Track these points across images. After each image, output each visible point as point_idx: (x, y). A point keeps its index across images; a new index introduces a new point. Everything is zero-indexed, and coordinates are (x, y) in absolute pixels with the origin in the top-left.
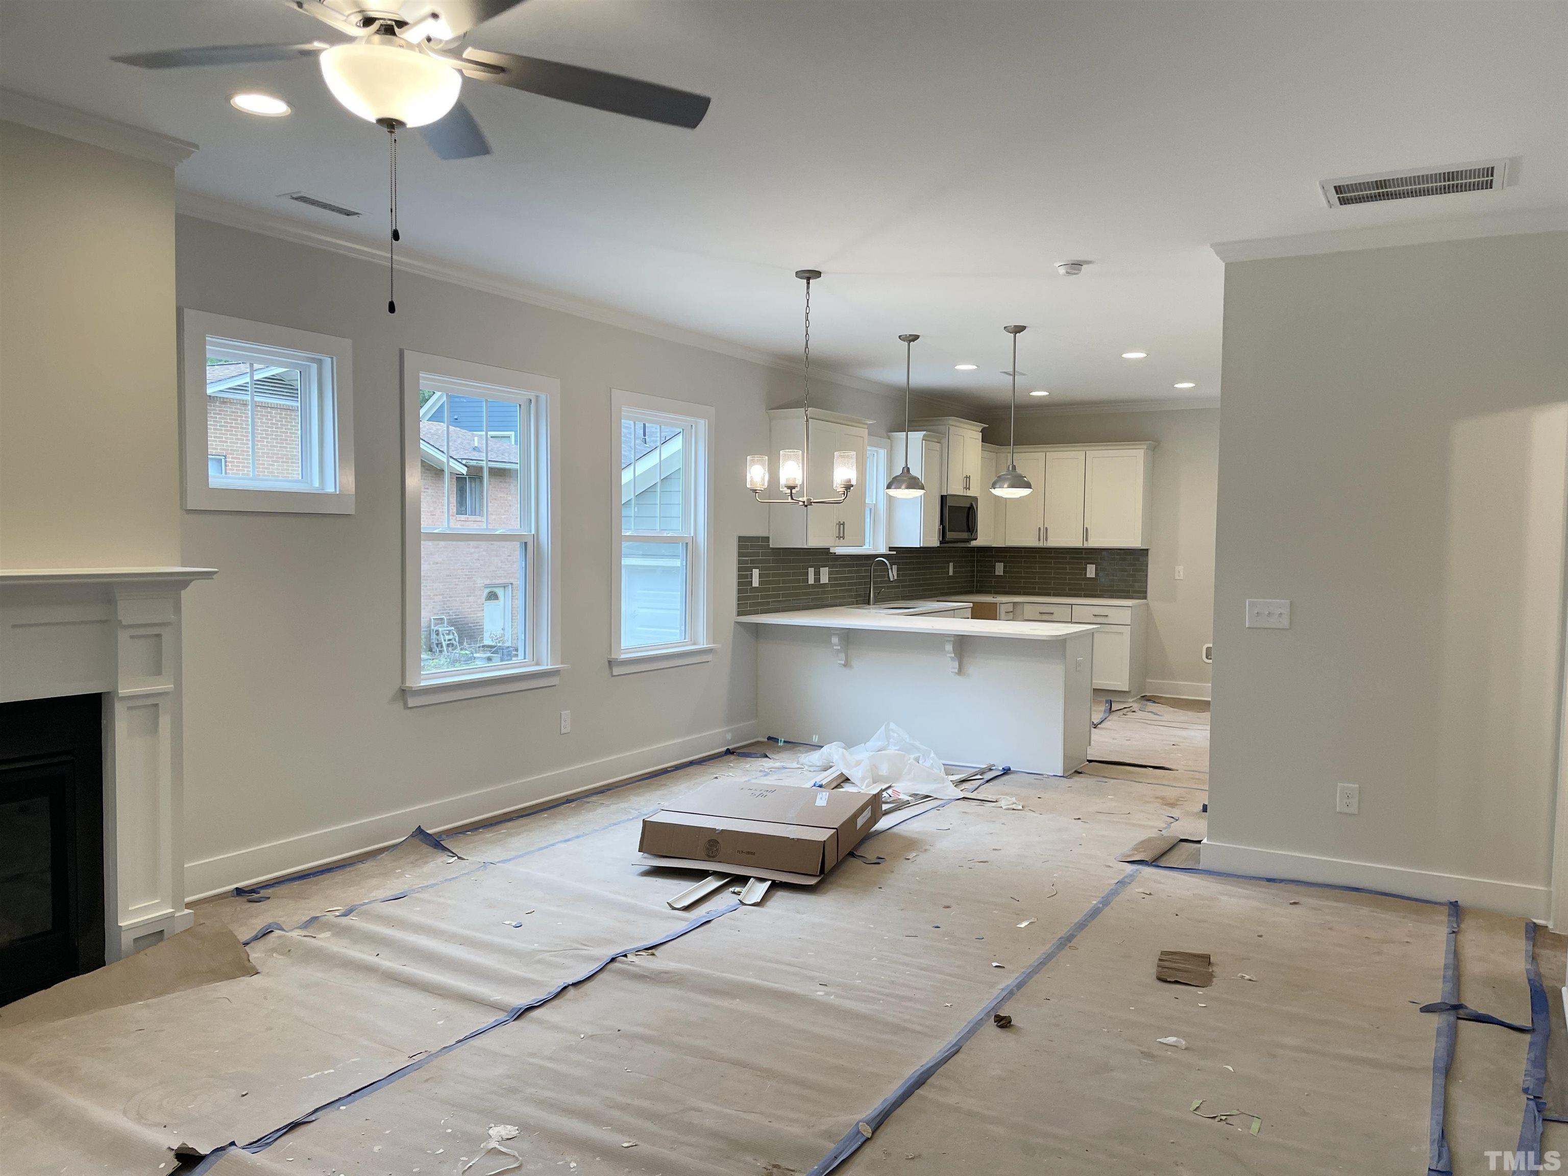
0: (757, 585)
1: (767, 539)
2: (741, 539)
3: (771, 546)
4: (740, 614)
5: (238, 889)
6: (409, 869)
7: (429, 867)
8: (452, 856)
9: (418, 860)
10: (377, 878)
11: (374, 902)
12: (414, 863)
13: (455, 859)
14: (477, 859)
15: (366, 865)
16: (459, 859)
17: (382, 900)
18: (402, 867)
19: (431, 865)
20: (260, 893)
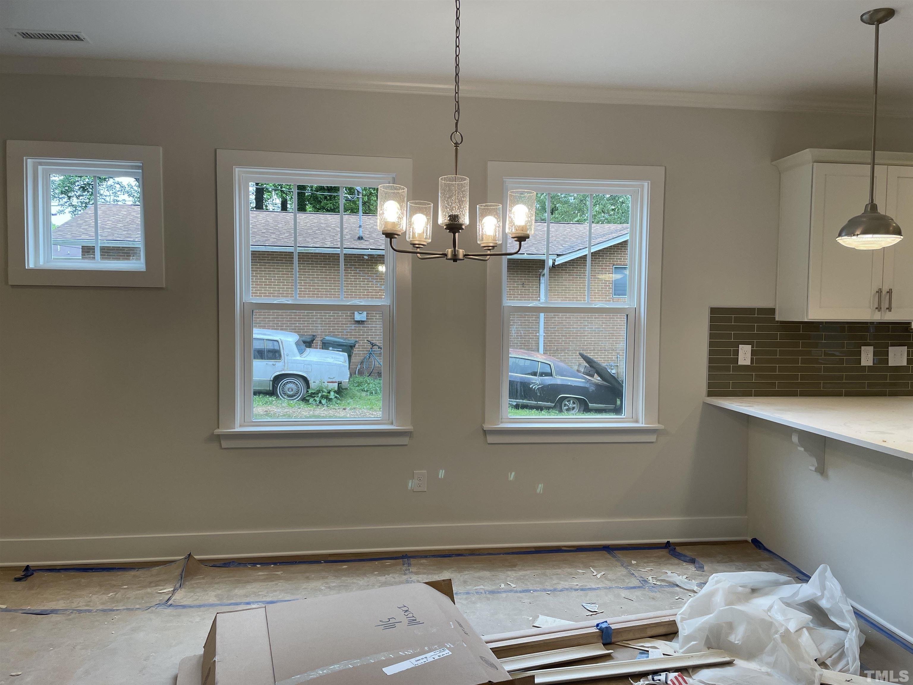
0: (748, 362)
1: (772, 311)
2: (714, 311)
3: (777, 319)
4: (710, 394)
5: (28, 566)
6: (132, 588)
7: (142, 592)
8: (178, 585)
9: (158, 581)
10: (97, 589)
11: (21, 612)
12: (151, 583)
13: (172, 589)
14: (180, 596)
15: (133, 573)
16: (174, 590)
17: (29, 612)
18: (136, 584)
19: (149, 590)
20: (33, 574)
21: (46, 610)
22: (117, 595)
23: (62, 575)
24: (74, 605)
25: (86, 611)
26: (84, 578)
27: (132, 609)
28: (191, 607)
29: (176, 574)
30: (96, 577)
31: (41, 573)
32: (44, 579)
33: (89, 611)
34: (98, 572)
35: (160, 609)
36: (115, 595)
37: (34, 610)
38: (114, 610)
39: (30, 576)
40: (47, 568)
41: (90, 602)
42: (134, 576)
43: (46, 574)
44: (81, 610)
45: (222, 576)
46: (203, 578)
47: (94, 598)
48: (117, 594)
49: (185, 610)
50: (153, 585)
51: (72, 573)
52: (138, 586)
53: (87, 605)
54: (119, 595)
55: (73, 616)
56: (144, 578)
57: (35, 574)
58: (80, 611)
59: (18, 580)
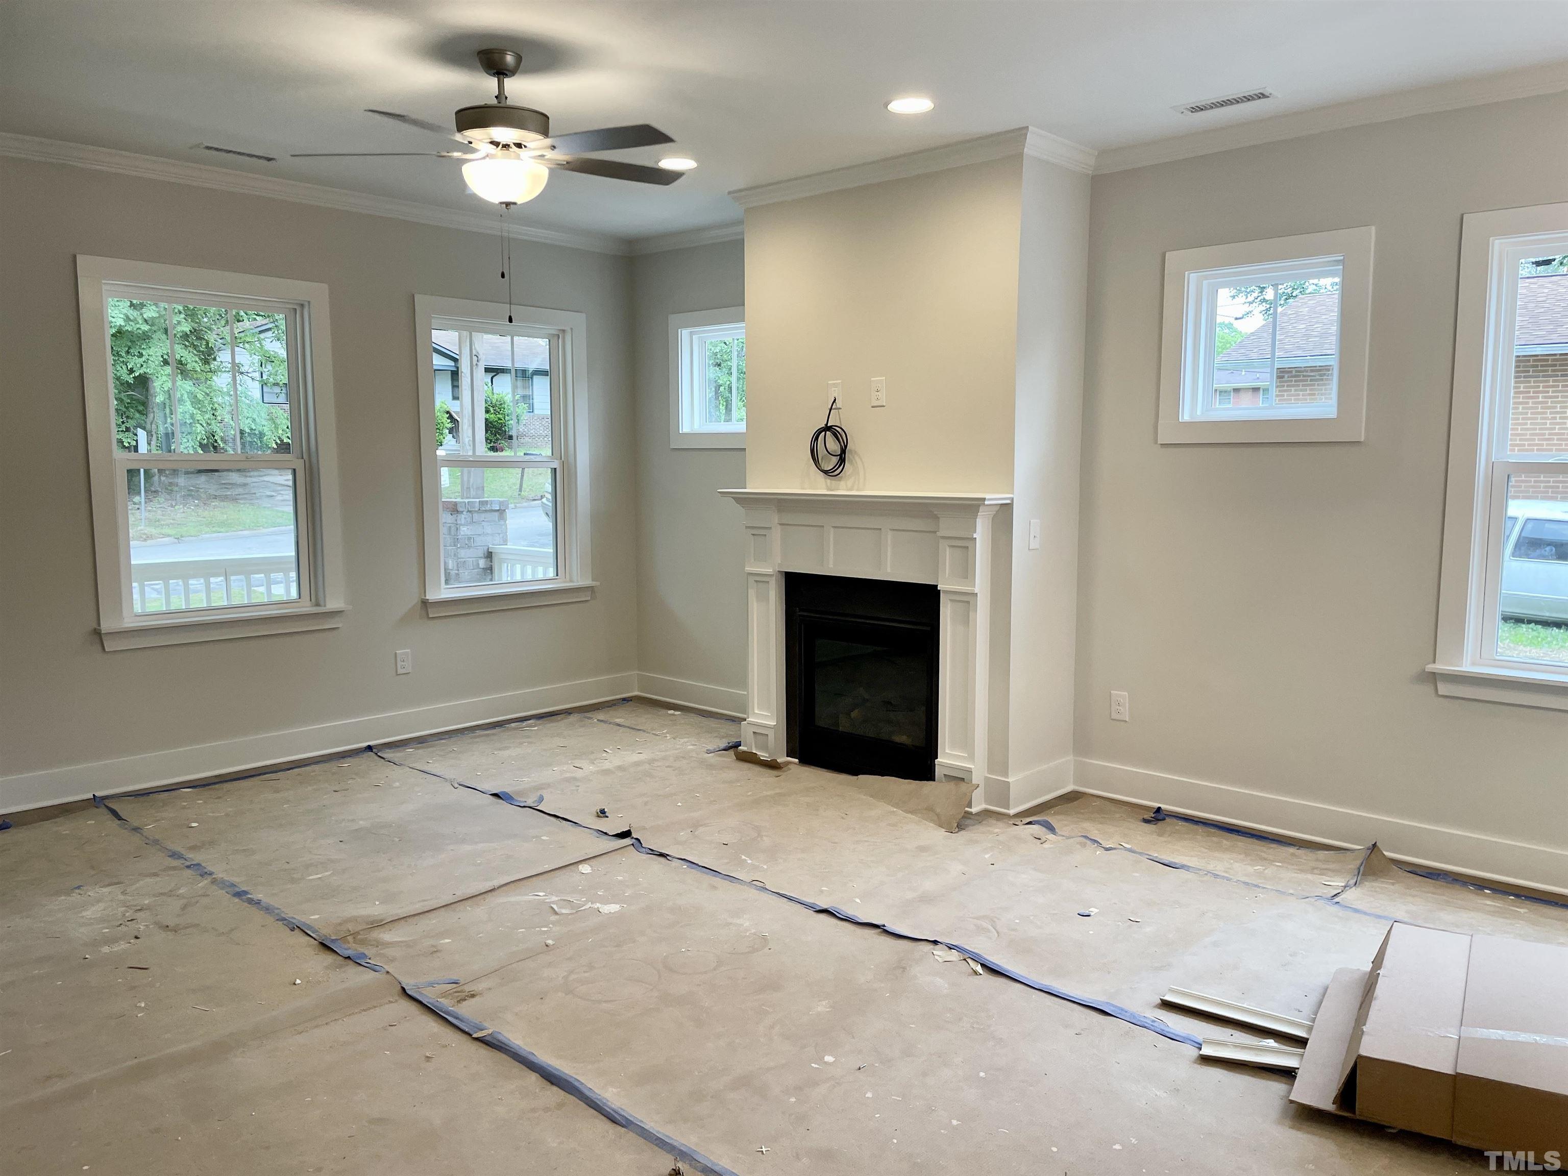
5: (1159, 808)
6: (1287, 868)
7: (1301, 876)
8: (1352, 882)
9: (1324, 869)
10: (1242, 856)
11: (1148, 857)
12: (1314, 868)
13: (1343, 884)
14: (1352, 896)
15: (1292, 850)
16: (1345, 887)
17: (1155, 859)
18: (1293, 865)
19: (1310, 877)
20: (1164, 819)
21: (1176, 863)
22: (1266, 871)
23: (1200, 829)
24: (1210, 867)
25: (1223, 877)
26: (1228, 840)
27: (1283, 893)
28: (1365, 913)
29: (1352, 866)
30: (1242, 842)
31: (1175, 820)
32: (1177, 828)
33: (1228, 879)
34: (1245, 837)
35: (1321, 903)
36: (1264, 870)
37: (1161, 859)
38: (1259, 887)
39: (1161, 820)
40: (1183, 816)
41: (1230, 869)
42: (1293, 854)
43: (1180, 823)
44: (1218, 875)
45: (1423, 889)
46: (1393, 884)
47: (1237, 866)
48: (1266, 869)
49: (1357, 915)
50: (1316, 871)
51: (1213, 830)
52: (1296, 867)
53: (1226, 872)
54: (1268, 872)
55: (1205, 878)
56: (1305, 860)
57: (1168, 820)
58: (1216, 876)
59: (1146, 821)
